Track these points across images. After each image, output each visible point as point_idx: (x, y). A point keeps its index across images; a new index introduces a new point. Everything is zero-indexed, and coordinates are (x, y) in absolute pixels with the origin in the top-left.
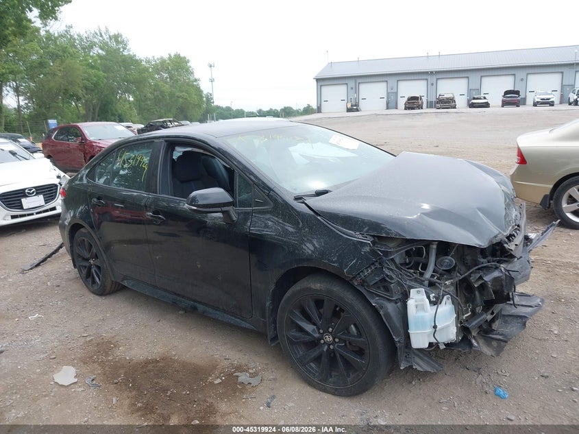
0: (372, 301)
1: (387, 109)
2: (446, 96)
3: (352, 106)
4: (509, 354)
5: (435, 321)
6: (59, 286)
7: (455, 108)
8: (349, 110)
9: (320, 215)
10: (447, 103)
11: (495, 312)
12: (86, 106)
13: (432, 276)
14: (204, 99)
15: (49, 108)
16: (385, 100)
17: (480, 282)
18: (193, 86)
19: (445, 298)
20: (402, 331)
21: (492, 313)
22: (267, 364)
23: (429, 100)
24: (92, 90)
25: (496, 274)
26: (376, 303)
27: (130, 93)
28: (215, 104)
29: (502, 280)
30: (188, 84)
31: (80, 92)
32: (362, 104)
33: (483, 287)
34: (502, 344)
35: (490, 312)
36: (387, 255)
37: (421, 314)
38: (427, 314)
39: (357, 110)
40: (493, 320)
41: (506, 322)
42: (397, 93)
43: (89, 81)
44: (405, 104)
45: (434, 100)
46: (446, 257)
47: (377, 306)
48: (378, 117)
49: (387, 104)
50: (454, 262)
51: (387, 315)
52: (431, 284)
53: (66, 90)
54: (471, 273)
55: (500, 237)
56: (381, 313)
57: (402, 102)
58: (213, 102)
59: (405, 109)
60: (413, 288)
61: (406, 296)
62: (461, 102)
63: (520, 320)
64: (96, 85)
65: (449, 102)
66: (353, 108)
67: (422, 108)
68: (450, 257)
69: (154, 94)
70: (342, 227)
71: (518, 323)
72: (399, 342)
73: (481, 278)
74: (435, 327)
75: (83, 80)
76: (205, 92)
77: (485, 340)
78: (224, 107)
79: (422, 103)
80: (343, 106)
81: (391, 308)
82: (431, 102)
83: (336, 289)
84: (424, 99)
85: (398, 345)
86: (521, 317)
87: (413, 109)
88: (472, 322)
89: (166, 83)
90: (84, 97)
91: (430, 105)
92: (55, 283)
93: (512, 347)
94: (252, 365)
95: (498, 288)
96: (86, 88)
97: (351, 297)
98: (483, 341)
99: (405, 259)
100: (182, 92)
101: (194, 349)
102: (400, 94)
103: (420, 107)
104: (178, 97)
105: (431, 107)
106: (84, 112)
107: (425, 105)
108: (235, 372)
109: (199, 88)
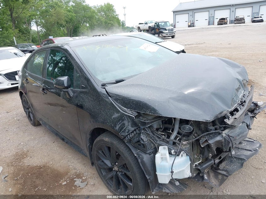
0: (134, 152)
1: (209, 25)
2: (240, 17)
3: (191, 24)
4: (234, 178)
5: (172, 169)
6: (19, 120)
7: (244, 23)
8: (189, 26)
9: (111, 97)
10: (240, 21)
11: (222, 157)
12: (67, 29)
13: (176, 138)
14: (121, 24)
15: (51, 31)
16: (208, 20)
17: (206, 144)
18: (115, 18)
19: (182, 153)
20: (152, 173)
21: (220, 158)
22: (94, 174)
23: (231, 20)
24: (70, 22)
25: (218, 138)
26: (137, 154)
27: (87, 23)
28: (126, 26)
29: (222, 142)
30: (113, 17)
31: (64, 23)
32: (196, 23)
33: (209, 146)
34: (225, 177)
35: (218, 157)
36: (145, 124)
37: (164, 163)
38: (167, 164)
39: (193, 26)
40: (220, 162)
41: (231, 161)
42: (214, 17)
43: (68, 18)
44: (218, 22)
45: (234, 19)
46: (186, 125)
47: (137, 157)
48: (204, 29)
49: (209, 22)
50: (192, 129)
51: (143, 162)
52: (174, 143)
53: (57, 22)
54: (201, 137)
55: (225, 113)
56: (139, 161)
57: (216, 21)
58: (125, 25)
59: (218, 25)
60: (161, 145)
61: (156, 151)
62: (248, 20)
63: (240, 161)
64: (71, 19)
65: (242, 20)
66: (192, 25)
67: (227, 24)
68: (189, 126)
69: (98, 23)
70: (122, 105)
71: (239, 163)
72: (150, 179)
73: (206, 141)
74: (172, 172)
75: (64, 17)
76: (121, 21)
77: (214, 174)
78: (131, 27)
79: (227, 21)
80: (186, 24)
81: (146, 158)
82: (232, 21)
83: (116, 142)
84: (228, 19)
85: (149, 181)
86: (241, 159)
87: (222, 24)
88: (203, 165)
89: (103, 17)
90: (66, 25)
91: (231, 22)
92: (18, 118)
93: (238, 172)
94: (86, 174)
95: (220, 146)
96: (67, 22)
97: (123, 148)
98: (213, 174)
99: (160, 126)
100: (110, 21)
101: (62, 161)
102: (215, 18)
103: (226, 23)
104: (109, 23)
105: (232, 23)
106: (67, 32)
107: (228, 23)
108: (75, 178)
109: (119, 19)
